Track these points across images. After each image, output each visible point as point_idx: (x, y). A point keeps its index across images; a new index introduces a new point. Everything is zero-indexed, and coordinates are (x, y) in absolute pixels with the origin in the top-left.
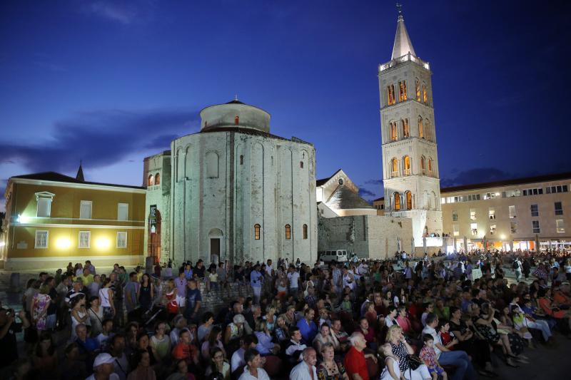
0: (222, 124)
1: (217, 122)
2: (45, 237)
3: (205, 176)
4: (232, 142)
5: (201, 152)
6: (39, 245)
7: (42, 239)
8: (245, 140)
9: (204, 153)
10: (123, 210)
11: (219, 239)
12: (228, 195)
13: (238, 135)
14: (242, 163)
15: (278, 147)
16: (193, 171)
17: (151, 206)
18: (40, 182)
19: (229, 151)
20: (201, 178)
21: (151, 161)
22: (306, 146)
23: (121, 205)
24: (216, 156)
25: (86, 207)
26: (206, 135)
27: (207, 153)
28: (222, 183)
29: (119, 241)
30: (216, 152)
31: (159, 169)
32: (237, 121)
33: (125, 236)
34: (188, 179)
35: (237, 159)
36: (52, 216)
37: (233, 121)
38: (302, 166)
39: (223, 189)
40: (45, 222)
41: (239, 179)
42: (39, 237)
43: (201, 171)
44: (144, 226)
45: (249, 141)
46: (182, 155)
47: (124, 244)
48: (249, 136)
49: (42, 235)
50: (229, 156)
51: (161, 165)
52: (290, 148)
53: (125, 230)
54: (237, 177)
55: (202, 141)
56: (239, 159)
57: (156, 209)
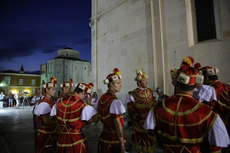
0: (62, 56)
1: (61, 55)
2: (8, 90)
3: (56, 72)
4: (64, 62)
5: (55, 65)
6: (6, 93)
7: (7, 91)
8: (67, 62)
9: (56, 65)
10: (33, 81)
11: (60, 91)
12: (63, 78)
13: (66, 60)
14: (66, 68)
15: (78, 63)
16: (53, 71)
17: (42, 80)
18: (6, 74)
19: (63, 65)
20: (55, 72)
21: (42, 66)
22: (87, 63)
23: (33, 80)
24: (59, 66)
25: (21, 81)
26: (57, 59)
27: (57, 65)
28: (61, 74)
29: (32, 91)
30: (60, 65)
31: (44, 69)
32: (67, 54)
33: (34, 90)
34: (51, 73)
35: (65, 67)
36: (11, 84)
37: (66, 55)
38: (85, 68)
39: (61, 76)
40: (8, 86)
41: (66, 73)
42: (6, 90)
43: (55, 70)
44: (40, 86)
45: (68, 62)
46: (50, 65)
47: (34, 92)
48: (68, 60)
49: (7, 90)
50: (63, 66)
51: (45, 68)
52: (82, 63)
53: (34, 88)
54: (65, 72)
55: (55, 61)
56: (66, 67)
57: (44, 81)
